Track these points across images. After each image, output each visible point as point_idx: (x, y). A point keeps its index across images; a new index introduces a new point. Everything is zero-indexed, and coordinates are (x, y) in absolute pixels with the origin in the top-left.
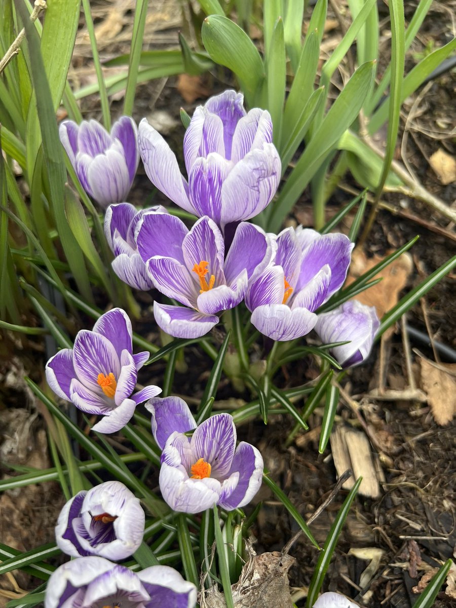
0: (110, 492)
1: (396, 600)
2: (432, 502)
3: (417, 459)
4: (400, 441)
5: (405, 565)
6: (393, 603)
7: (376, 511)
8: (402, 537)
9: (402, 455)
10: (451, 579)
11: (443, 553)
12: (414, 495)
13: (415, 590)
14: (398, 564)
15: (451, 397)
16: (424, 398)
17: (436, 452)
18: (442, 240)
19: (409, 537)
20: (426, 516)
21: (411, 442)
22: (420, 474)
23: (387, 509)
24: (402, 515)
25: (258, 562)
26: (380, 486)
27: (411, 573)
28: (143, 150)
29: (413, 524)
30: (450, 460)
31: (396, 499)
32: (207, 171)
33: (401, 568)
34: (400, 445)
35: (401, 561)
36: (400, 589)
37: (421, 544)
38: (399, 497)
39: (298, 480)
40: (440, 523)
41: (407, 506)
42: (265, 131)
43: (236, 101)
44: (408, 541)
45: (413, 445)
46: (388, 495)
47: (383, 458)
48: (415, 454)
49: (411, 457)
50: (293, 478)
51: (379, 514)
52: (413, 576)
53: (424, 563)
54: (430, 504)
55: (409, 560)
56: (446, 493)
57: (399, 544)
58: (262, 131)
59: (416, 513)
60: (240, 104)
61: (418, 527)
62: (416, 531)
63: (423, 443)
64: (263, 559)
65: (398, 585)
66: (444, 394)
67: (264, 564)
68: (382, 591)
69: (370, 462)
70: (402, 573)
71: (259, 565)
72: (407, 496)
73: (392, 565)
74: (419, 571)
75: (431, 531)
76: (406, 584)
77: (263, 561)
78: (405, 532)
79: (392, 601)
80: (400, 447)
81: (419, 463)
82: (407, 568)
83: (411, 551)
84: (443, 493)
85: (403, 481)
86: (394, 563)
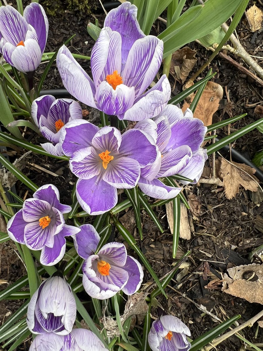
0: (57, 301)
1: (195, 290)
2: (219, 243)
3: (214, 220)
4: (204, 208)
5: (201, 273)
6: (193, 291)
7: (188, 246)
8: (201, 260)
9: (204, 217)
10: (224, 283)
11: (221, 268)
12: (210, 239)
13: (206, 287)
14: (197, 273)
15: (236, 182)
16: (221, 184)
17: (224, 216)
18: (245, 76)
19: (205, 260)
20: (215, 250)
21: (211, 209)
22: (214, 228)
23: (195, 246)
24: (202, 250)
25: (132, 298)
26: (192, 233)
27: (204, 278)
28: (62, 73)
29: (207, 255)
30: (231, 220)
31: (200, 242)
32: (115, 98)
33: (199, 275)
34: (205, 211)
35: (199, 271)
36: (197, 284)
37: (210, 264)
38: (201, 240)
39: (146, 227)
40: (222, 254)
41: (205, 245)
42: (158, 57)
43: (131, 11)
44: (204, 262)
45: (212, 211)
46: (196, 239)
47: (195, 218)
48: (212, 217)
49: (210, 219)
50: (144, 226)
51: (190, 248)
52: (205, 279)
53: (211, 272)
54: (218, 244)
55: (204, 271)
56: (227, 238)
57: (199, 263)
58: (156, 57)
59: (210, 249)
60: (134, 15)
61: (210, 256)
62: (209, 258)
63: (217, 210)
64: (135, 296)
65: (197, 282)
66: (233, 180)
67: (135, 299)
68: (188, 285)
69: (187, 220)
70: (199, 277)
71: (133, 300)
72: (206, 240)
73: (194, 273)
74: (208, 277)
75: (217, 257)
76: (201, 282)
77: (135, 297)
78: (203, 258)
79: (193, 290)
80: (205, 213)
81: (214, 222)
82: (202, 275)
83: (205, 267)
84: (225, 238)
85: (205, 232)
86: (196, 272)
